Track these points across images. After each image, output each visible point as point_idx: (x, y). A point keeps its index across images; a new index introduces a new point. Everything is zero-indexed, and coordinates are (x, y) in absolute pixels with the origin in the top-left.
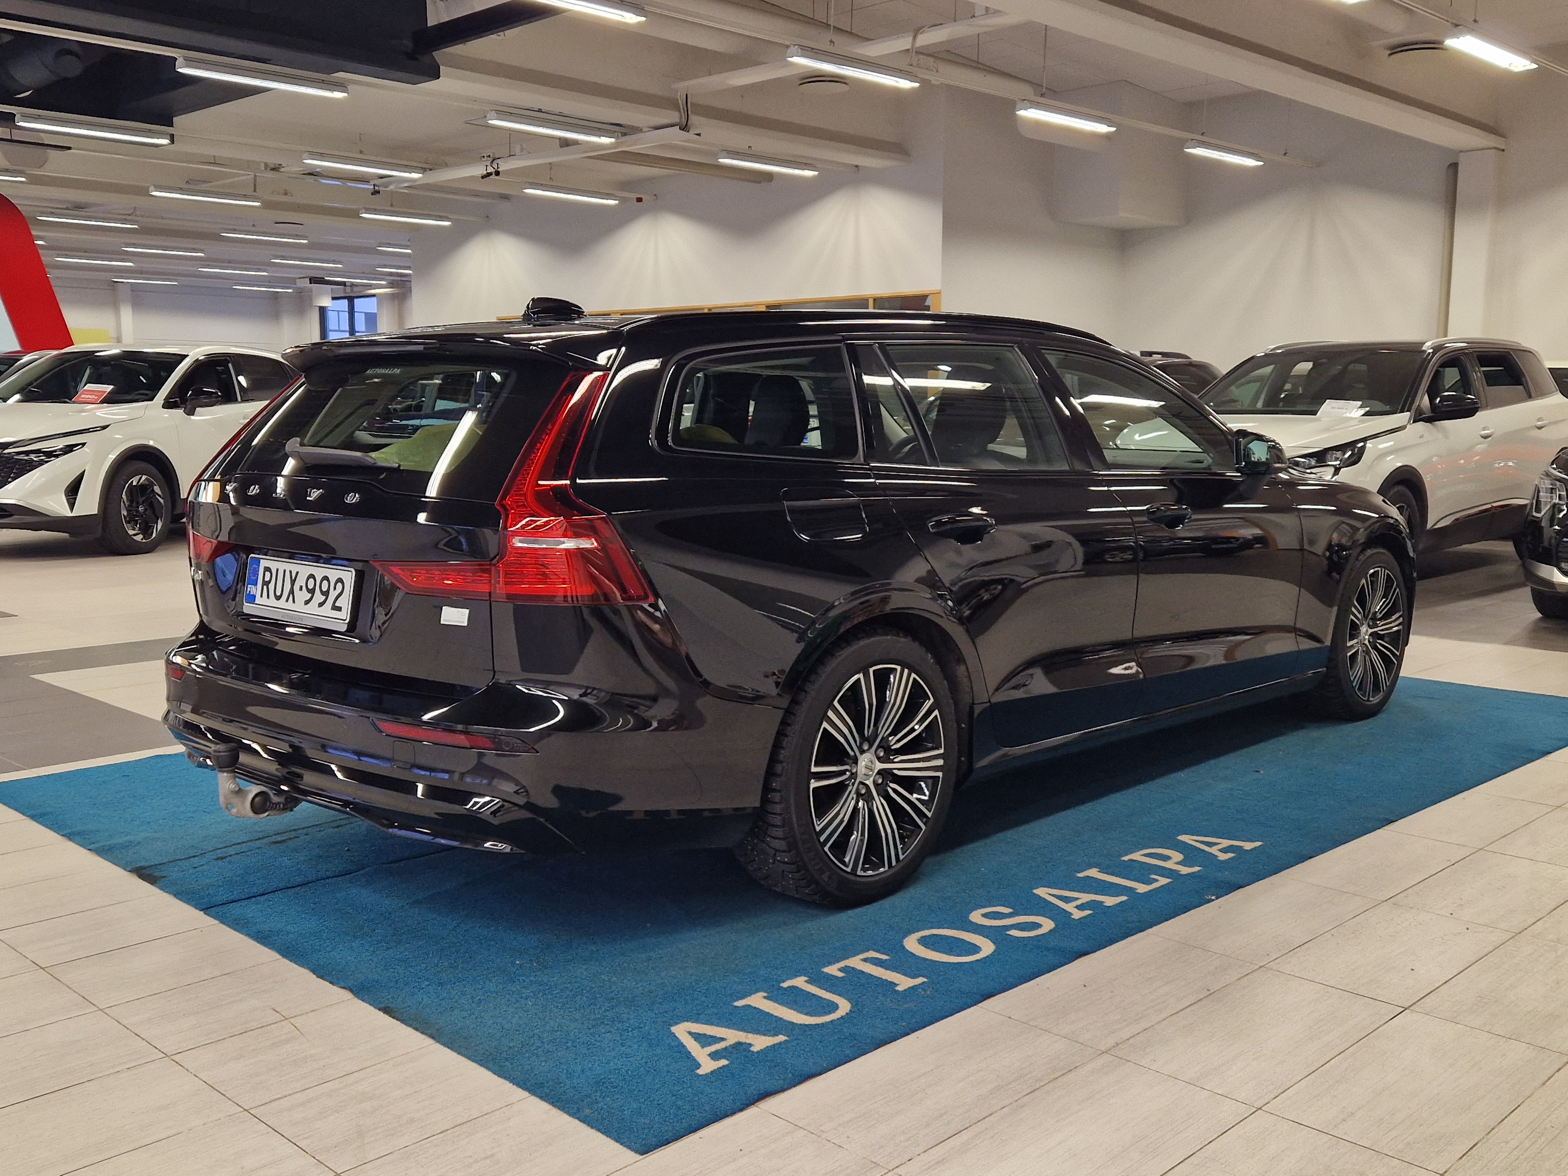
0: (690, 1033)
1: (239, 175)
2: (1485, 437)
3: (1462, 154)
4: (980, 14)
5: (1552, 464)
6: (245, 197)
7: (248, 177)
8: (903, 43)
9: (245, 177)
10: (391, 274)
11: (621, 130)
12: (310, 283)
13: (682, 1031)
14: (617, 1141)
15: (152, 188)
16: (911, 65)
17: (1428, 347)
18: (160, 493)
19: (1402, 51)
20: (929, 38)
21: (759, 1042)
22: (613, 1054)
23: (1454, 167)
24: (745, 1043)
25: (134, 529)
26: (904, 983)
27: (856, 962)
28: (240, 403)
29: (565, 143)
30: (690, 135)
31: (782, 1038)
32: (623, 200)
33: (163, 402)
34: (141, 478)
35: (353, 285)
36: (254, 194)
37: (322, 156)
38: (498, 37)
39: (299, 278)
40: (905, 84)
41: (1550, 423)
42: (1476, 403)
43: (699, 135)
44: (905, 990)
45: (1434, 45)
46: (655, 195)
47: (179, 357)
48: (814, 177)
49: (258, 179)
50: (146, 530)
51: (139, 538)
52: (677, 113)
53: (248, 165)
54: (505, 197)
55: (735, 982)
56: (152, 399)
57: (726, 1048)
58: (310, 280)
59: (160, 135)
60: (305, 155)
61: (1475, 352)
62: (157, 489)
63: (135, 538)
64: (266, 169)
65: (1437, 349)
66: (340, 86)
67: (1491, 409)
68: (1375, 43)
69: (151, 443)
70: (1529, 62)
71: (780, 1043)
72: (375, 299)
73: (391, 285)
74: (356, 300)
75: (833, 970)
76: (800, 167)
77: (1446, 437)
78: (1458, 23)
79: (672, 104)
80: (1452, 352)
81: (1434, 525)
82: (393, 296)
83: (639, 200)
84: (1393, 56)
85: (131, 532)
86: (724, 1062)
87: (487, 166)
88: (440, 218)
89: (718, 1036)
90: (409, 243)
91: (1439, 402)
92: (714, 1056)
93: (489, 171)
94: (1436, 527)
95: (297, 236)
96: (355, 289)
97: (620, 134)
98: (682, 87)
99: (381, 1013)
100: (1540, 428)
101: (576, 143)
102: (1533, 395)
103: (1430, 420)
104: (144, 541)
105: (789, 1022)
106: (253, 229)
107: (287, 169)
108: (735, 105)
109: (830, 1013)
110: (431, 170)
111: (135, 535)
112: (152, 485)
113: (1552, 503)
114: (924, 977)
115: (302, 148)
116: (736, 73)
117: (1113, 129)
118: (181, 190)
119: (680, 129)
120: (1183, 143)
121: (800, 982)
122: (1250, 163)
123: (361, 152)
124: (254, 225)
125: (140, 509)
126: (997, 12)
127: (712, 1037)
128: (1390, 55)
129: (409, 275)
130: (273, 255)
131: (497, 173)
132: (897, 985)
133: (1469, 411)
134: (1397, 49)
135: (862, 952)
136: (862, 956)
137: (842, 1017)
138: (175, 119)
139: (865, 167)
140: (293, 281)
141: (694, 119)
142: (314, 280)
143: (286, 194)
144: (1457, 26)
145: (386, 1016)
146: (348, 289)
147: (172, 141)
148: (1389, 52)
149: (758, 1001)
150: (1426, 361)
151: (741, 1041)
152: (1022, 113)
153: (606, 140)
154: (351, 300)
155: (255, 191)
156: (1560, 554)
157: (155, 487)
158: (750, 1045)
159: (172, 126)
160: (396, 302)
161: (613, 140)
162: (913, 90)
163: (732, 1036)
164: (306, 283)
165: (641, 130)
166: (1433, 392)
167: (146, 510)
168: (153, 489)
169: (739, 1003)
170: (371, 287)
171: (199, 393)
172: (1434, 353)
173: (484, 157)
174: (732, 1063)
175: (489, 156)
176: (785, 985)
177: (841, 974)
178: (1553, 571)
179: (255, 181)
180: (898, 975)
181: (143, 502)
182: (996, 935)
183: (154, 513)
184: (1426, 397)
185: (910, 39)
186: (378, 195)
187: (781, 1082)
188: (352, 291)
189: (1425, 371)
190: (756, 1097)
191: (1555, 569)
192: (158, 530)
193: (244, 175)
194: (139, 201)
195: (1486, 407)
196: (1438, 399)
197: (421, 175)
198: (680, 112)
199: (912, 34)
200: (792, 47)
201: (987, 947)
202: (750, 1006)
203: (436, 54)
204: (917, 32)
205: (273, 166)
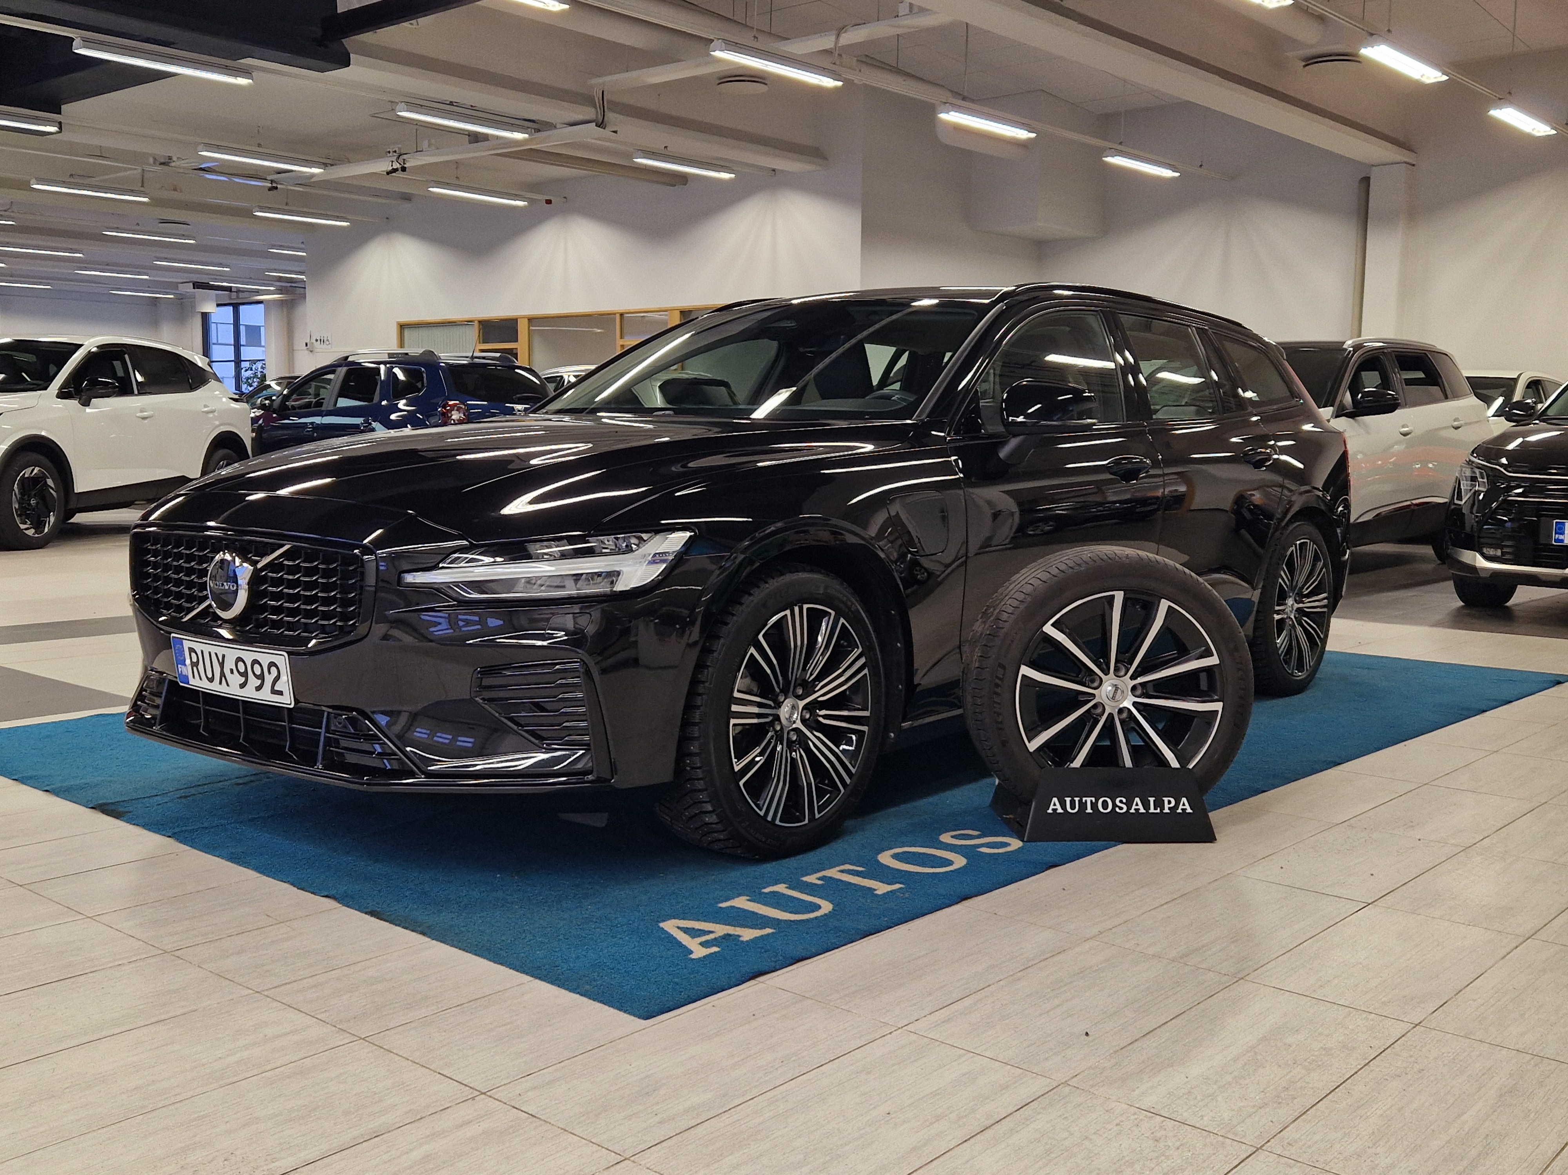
0: (678, 928)
1: (126, 170)
2: (1405, 434)
3: (1374, 168)
4: (903, 13)
5: (1473, 452)
6: (131, 192)
7: (135, 172)
8: (827, 42)
9: (132, 172)
10: (280, 279)
11: (535, 126)
12: (194, 288)
13: (670, 926)
14: (620, 1010)
15: (33, 181)
16: (834, 64)
17: (1349, 344)
18: (53, 486)
19: (1317, 62)
20: (853, 37)
21: (748, 934)
22: (605, 944)
23: (1366, 181)
24: (734, 935)
25: (25, 523)
26: (882, 888)
27: (833, 873)
28: (136, 395)
29: (475, 138)
30: (606, 133)
31: (768, 931)
32: (531, 201)
33: (57, 391)
34: (33, 470)
35: (239, 291)
36: (142, 189)
37: (218, 148)
38: (410, 26)
39: (182, 283)
40: (828, 83)
41: (1466, 424)
42: (1397, 399)
43: (615, 132)
44: (884, 894)
45: (1349, 57)
46: (565, 198)
47: (74, 347)
48: (731, 180)
49: (145, 176)
50: (38, 525)
51: (31, 532)
52: (593, 110)
53: (136, 158)
54: (406, 197)
55: (716, 889)
56: (45, 389)
57: (715, 939)
58: (194, 285)
59: (47, 122)
60: (200, 147)
61: (1393, 351)
62: (50, 482)
63: (26, 532)
64: (154, 163)
65: (1357, 347)
66: (245, 72)
67: (1409, 408)
68: (1290, 54)
69: (43, 433)
70: (1440, 74)
71: (768, 935)
72: (262, 306)
73: (280, 291)
74: (241, 307)
75: (812, 879)
76: (716, 169)
77: (1368, 433)
78: (1373, 32)
79: (588, 100)
80: (1372, 350)
81: (1358, 519)
82: (281, 303)
83: (549, 202)
84: (1307, 67)
85: (22, 526)
86: (715, 949)
87: (392, 162)
88: (337, 218)
89: (706, 929)
90: (303, 246)
91: (1361, 398)
92: (704, 944)
93: (395, 167)
94: (1359, 521)
95: (183, 236)
96: (241, 295)
97: (533, 131)
98: (597, 83)
99: (367, 916)
100: (1457, 428)
101: (486, 137)
102: (1449, 396)
103: (1352, 415)
104: (36, 535)
105: (774, 919)
106: (138, 228)
107: (178, 163)
108: (651, 104)
109: (813, 911)
110: (332, 165)
111: (26, 529)
112: (45, 477)
113: (1473, 491)
114: (900, 883)
115: (198, 140)
116: (652, 70)
117: (1033, 135)
118: (63, 184)
119: (596, 126)
120: (1102, 152)
121: (781, 888)
122: (1167, 173)
123: (259, 145)
124: (138, 224)
125: (32, 502)
126: (922, 10)
127: (700, 930)
128: (1305, 66)
129: (302, 281)
130: (155, 257)
131: (404, 169)
132: (875, 890)
133: (1390, 407)
134: (1312, 60)
135: (838, 865)
136: (838, 868)
137: (826, 915)
138: (62, 107)
139: (783, 171)
140: (175, 285)
141: (611, 116)
142: (197, 285)
143: (175, 190)
144: (1372, 35)
145: (373, 919)
146: (234, 295)
147: (60, 128)
148: (1304, 63)
149: (742, 902)
150: (1347, 360)
151: (729, 933)
152: (943, 116)
153: (519, 136)
154: (236, 307)
155: (142, 186)
156: (1482, 540)
157: (48, 480)
158: (739, 936)
159: (60, 114)
160: (285, 310)
161: (526, 136)
162: (836, 89)
163: (720, 930)
164: (189, 288)
165: (555, 127)
166: (1355, 387)
167: (37, 503)
168: (46, 482)
169: (723, 905)
170: (258, 292)
171: (94, 383)
172: (1355, 351)
173: (389, 152)
174: (722, 949)
175: (395, 152)
176: (767, 890)
177: (820, 882)
178: (1475, 556)
179: (143, 176)
180: (875, 882)
181: (35, 495)
182: (966, 851)
183: (47, 507)
184: (1348, 395)
185: (833, 38)
186: (275, 191)
187: (773, 964)
188: (238, 297)
189: (1348, 366)
190: (751, 975)
191: (1477, 554)
192: (51, 524)
193: (131, 169)
194: (19, 196)
195: (1406, 405)
196: (1360, 395)
197: (322, 170)
198: (596, 108)
199: (835, 32)
200: (715, 40)
201: (959, 861)
202: (734, 907)
203: (345, 41)
204: (840, 31)
205: (162, 161)
